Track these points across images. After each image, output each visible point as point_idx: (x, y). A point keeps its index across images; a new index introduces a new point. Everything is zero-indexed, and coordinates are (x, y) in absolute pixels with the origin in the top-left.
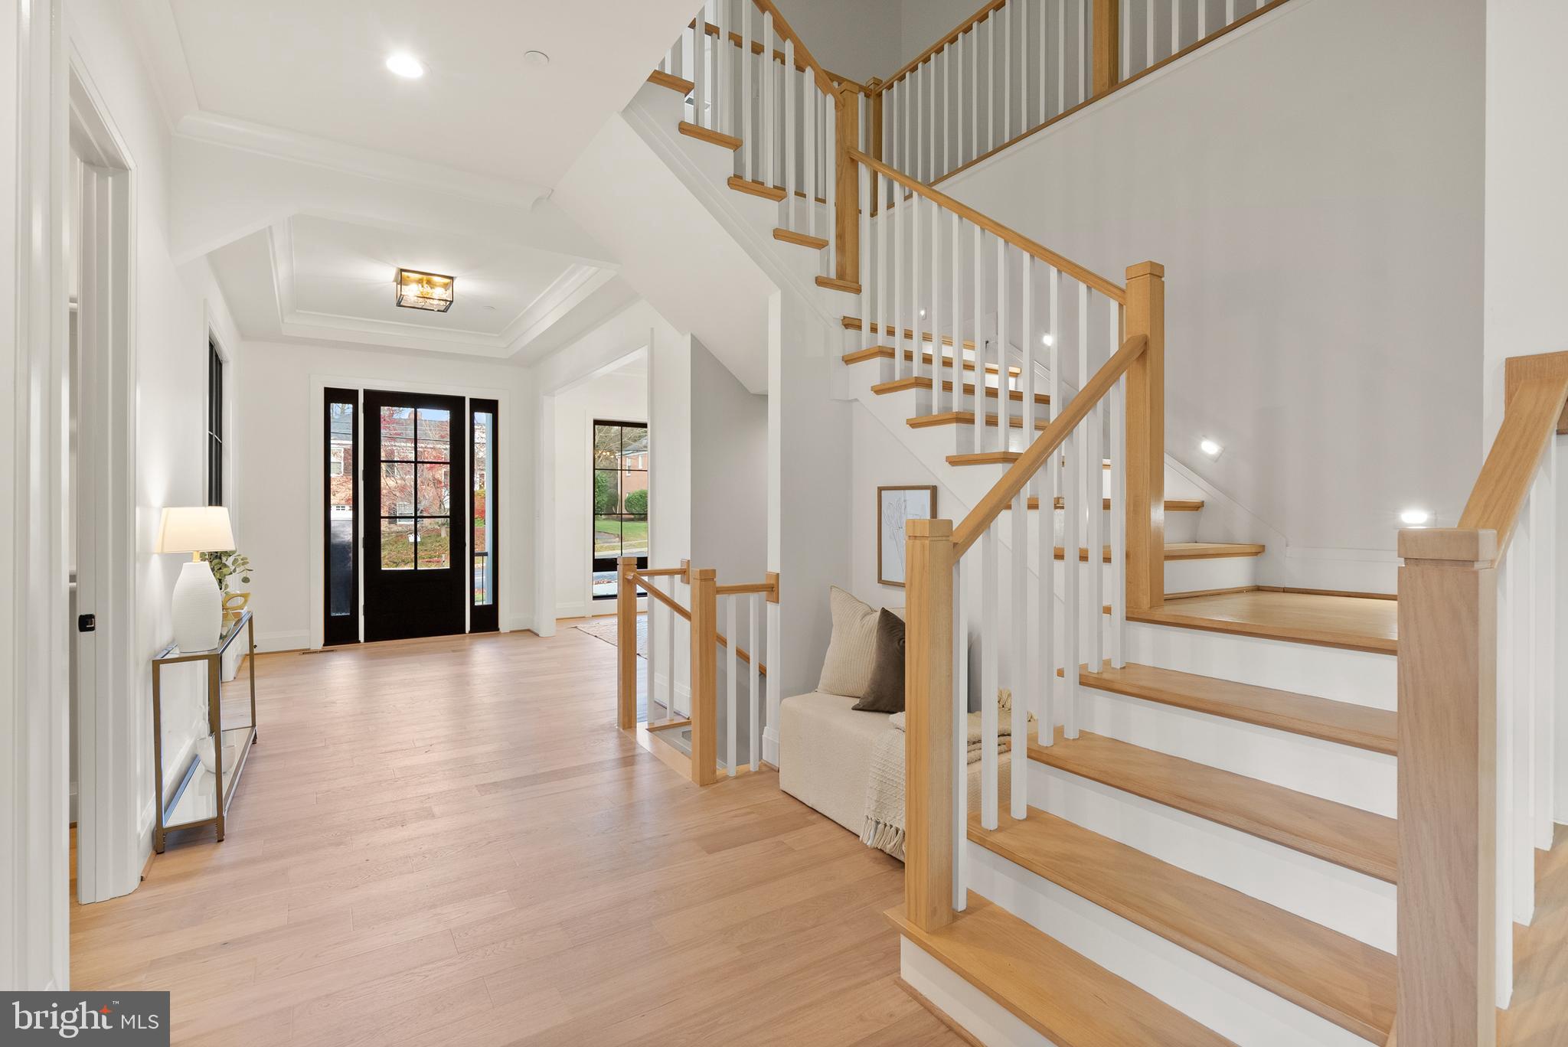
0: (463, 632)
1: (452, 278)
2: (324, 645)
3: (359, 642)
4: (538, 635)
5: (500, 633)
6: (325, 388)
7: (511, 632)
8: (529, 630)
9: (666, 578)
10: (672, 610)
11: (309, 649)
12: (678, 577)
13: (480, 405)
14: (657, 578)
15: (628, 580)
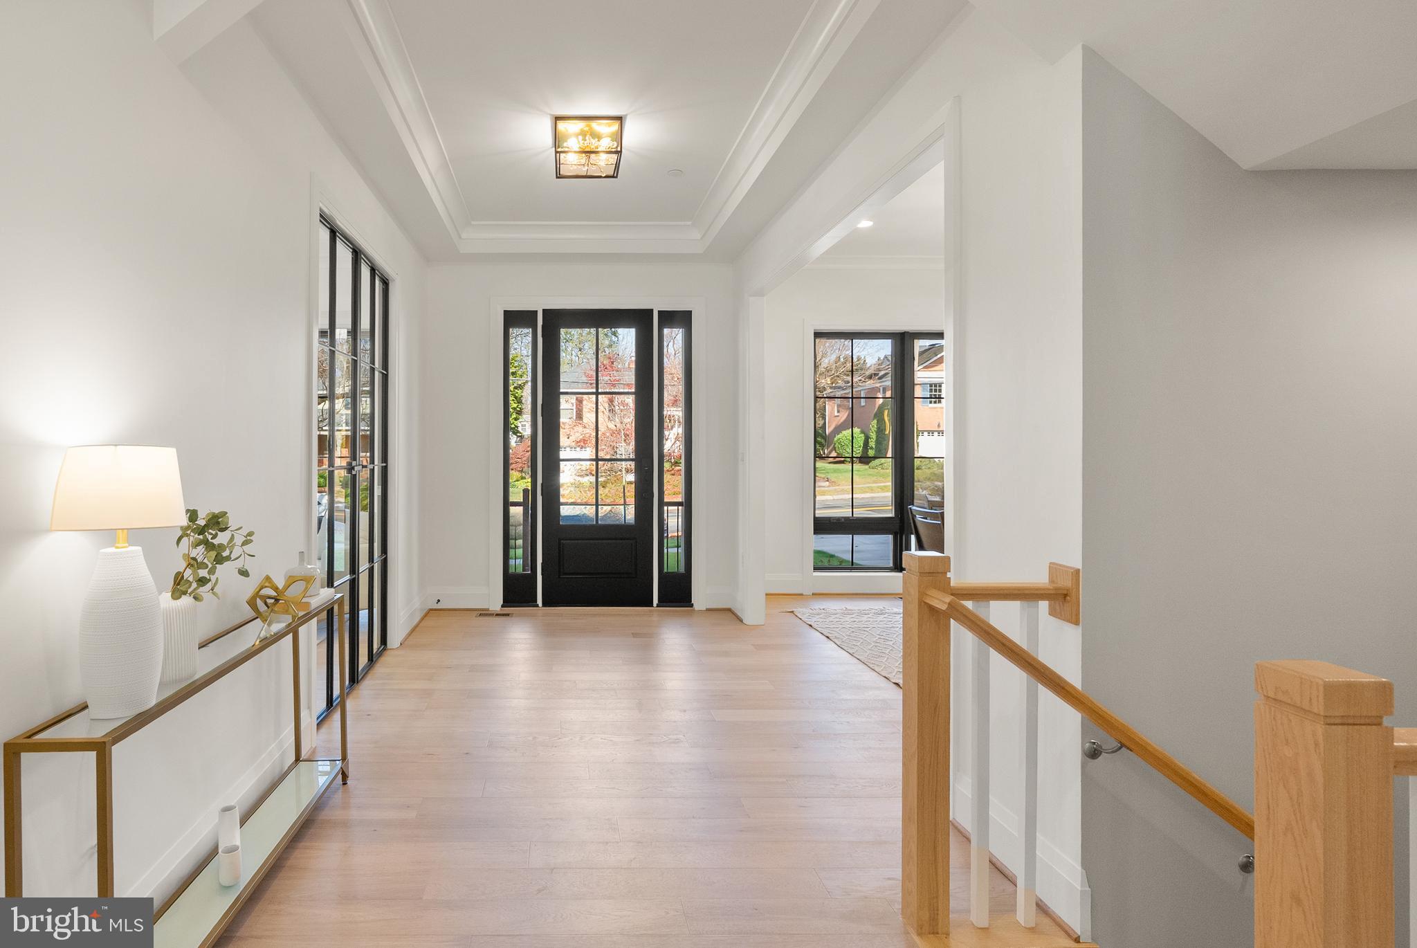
0: (651, 604)
1: (620, 119)
2: (502, 606)
3: (537, 606)
4: (741, 621)
5: (694, 610)
6: (506, 312)
7: (708, 610)
8: (729, 610)
9: (1015, 605)
10: (1033, 680)
11: (488, 610)
12: (1044, 605)
13: (669, 318)
14: (994, 604)
15: (932, 609)
